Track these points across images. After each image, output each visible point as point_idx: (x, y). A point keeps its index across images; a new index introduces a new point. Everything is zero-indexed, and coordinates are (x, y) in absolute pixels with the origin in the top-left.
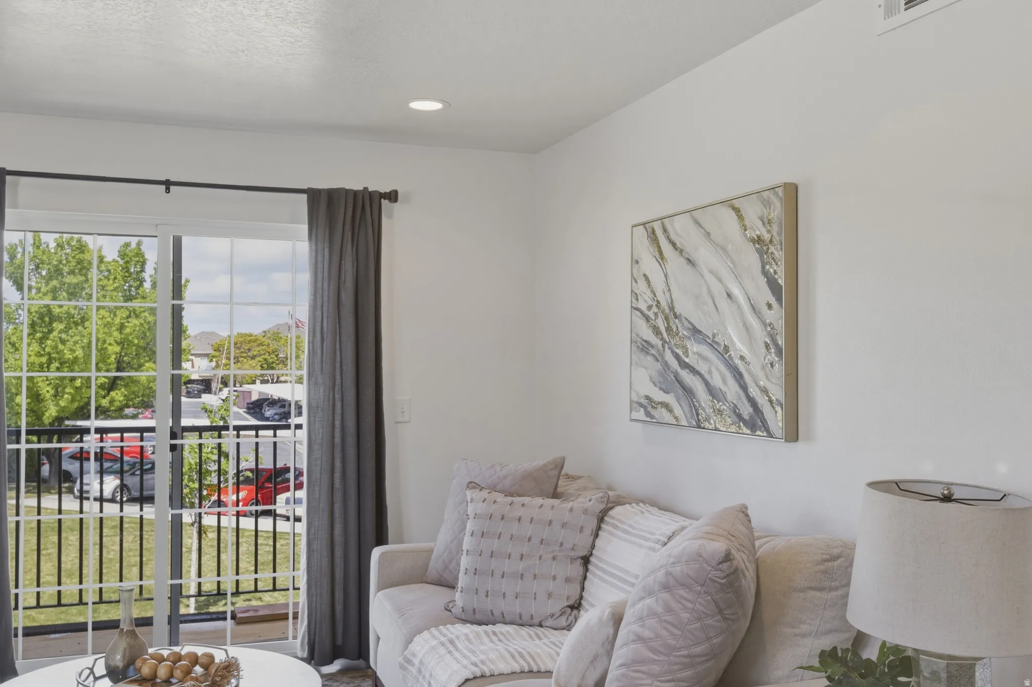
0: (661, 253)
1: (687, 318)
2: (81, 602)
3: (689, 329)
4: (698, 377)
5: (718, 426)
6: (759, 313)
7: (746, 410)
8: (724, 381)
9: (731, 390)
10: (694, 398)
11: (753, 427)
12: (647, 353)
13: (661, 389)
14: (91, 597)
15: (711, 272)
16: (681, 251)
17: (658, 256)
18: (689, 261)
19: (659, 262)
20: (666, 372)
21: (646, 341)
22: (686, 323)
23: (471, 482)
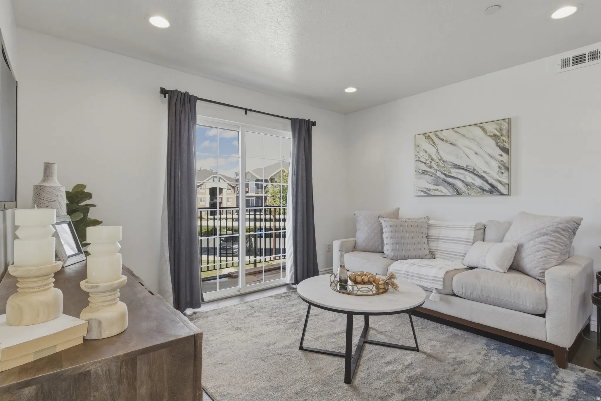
0: (434, 143)
1: (450, 161)
2: (214, 269)
3: (452, 165)
4: (458, 180)
5: (469, 193)
6: (494, 158)
7: (487, 187)
8: (474, 180)
9: (478, 182)
10: (456, 186)
11: (491, 192)
12: (425, 174)
13: (434, 185)
14: (218, 267)
15: (465, 147)
16: (447, 141)
17: (432, 143)
18: (452, 144)
19: (433, 146)
20: (438, 179)
21: (424, 171)
22: (450, 164)
23: (379, 216)
